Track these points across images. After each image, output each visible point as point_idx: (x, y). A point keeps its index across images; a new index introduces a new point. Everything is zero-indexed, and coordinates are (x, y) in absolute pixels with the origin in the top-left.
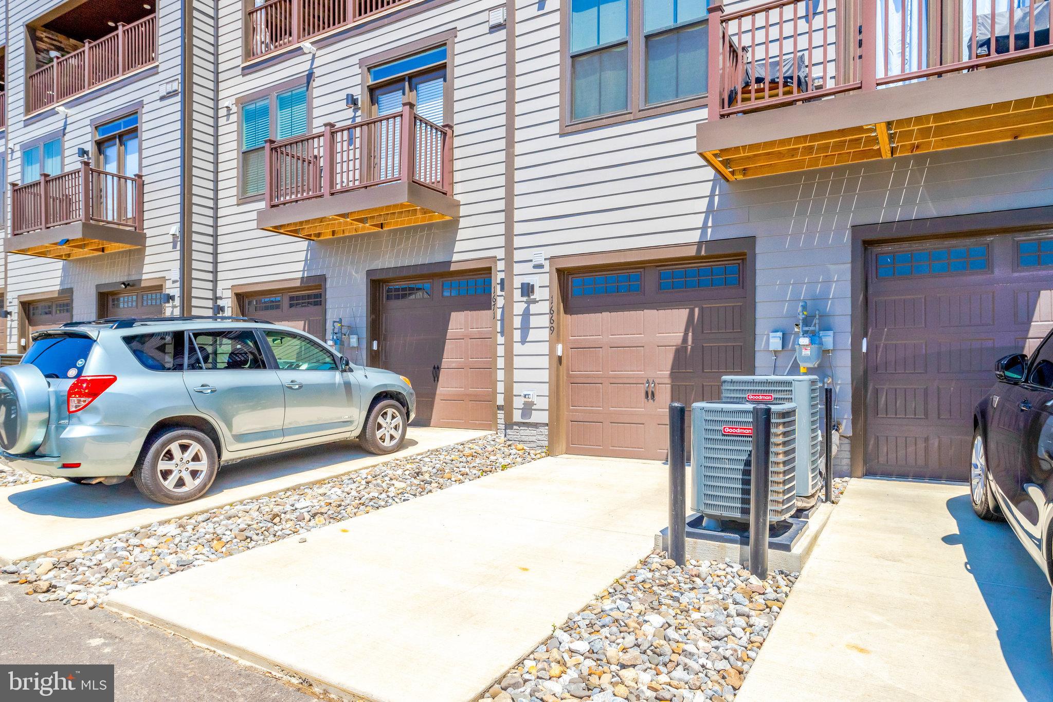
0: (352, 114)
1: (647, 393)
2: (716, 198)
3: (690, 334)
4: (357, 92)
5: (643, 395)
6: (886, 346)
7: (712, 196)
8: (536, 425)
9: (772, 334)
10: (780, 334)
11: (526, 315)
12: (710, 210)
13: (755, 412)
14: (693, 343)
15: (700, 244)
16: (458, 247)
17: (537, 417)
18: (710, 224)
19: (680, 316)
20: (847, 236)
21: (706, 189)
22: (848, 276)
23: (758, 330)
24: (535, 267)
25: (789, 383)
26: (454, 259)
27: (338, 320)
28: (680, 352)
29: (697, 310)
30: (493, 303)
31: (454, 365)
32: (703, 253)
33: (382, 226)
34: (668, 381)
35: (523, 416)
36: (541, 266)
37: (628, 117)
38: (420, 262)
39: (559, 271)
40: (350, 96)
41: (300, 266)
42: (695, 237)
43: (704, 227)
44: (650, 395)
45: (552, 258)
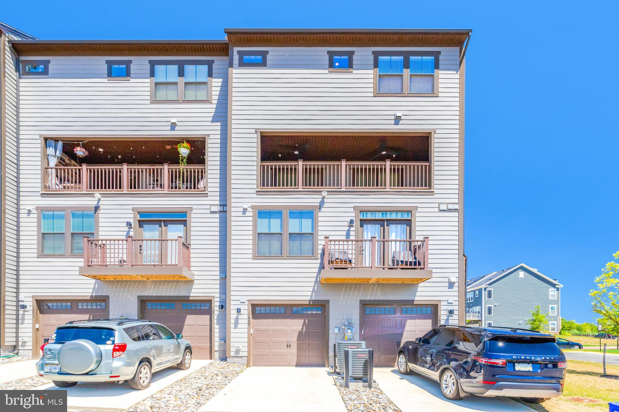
0: (128, 230)
1: (288, 345)
2: (316, 288)
3: (304, 327)
4: (131, 221)
5: (286, 346)
6: (368, 332)
7: (314, 287)
8: (241, 357)
9: (335, 329)
10: (338, 329)
11: (237, 319)
12: (313, 291)
13: (369, 351)
14: (305, 330)
15: (310, 301)
16: (193, 291)
17: (241, 354)
18: (314, 295)
19: (301, 321)
20: (358, 302)
21: (313, 284)
22: (359, 313)
23: (330, 327)
24: (241, 302)
25: (361, 344)
26: (191, 296)
27: (121, 316)
28: (300, 333)
29: (307, 320)
30: (212, 313)
31: (189, 335)
32: (311, 303)
33: (148, 279)
34: (296, 342)
35: (235, 354)
36: (244, 303)
37: (282, 258)
38: (167, 294)
39: (252, 304)
40: (129, 223)
41: (91, 290)
42: (309, 298)
43: (311, 296)
44: (289, 346)
45: (249, 300)
